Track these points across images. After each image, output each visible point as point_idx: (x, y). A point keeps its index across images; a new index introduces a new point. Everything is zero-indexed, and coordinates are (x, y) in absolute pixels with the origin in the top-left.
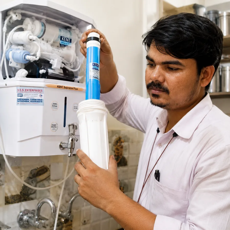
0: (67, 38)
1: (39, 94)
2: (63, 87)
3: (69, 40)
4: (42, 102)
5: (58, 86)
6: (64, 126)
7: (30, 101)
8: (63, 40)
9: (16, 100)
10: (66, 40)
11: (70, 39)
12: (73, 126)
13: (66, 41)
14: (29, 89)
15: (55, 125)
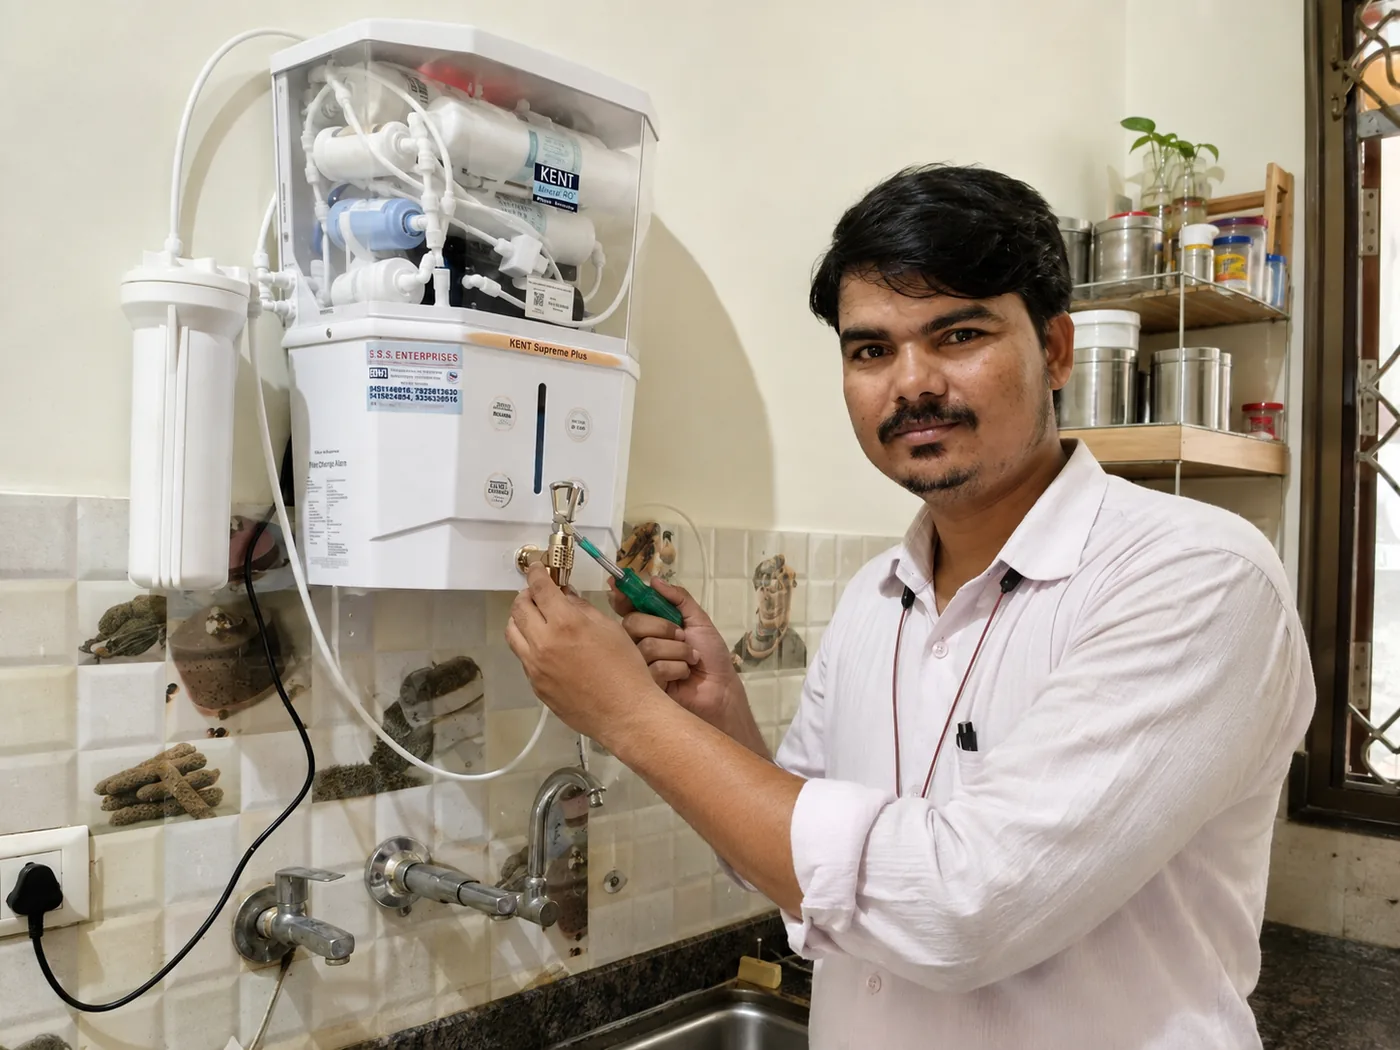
0: (563, 173)
1: (445, 372)
2: (532, 346)
3: (568, 177)
4: (455, 400)
5: (512, 342)
6: (537, 489)
7: (413, 396)
8: (544, 181)
9: (365, 392)
10: (556, 180)
11: (571, 176)
12: (571, 489)
13: (556, 185)
14: (410, 353)
15: (502, 485)
